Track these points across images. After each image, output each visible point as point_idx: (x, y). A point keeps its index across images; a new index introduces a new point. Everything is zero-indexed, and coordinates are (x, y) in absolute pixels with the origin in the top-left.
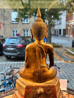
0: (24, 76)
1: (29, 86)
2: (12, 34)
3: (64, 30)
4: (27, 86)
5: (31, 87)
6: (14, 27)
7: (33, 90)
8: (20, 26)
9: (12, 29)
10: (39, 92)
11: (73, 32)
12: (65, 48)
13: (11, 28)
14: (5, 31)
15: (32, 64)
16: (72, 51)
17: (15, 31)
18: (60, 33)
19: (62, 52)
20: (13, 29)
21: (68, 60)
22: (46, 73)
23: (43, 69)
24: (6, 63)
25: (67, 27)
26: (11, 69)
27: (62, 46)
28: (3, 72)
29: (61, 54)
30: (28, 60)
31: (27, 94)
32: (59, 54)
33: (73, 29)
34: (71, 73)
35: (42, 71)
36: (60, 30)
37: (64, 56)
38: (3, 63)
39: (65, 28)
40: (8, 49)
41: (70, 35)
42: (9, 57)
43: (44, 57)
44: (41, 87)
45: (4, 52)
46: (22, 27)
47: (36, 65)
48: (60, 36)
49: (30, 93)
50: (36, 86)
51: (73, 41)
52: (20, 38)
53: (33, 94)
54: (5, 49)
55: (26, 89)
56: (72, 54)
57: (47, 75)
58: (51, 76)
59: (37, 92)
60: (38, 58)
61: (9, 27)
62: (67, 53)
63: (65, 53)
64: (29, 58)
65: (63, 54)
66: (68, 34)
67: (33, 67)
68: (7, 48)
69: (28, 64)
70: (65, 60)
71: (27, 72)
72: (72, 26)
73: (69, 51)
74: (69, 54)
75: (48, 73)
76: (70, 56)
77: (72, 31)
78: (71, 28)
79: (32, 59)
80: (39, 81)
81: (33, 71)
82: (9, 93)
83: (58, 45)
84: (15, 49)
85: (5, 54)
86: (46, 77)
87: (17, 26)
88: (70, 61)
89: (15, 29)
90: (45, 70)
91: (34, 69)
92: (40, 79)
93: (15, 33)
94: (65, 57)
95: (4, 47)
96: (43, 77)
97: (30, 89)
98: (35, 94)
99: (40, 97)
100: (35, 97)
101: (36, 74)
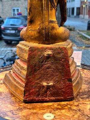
0: (27, 36)
1: (34, 48)
2: (11, 13)
3: (78, 9)
4: (30, 48)
5: (37, 49)
6: (14, 4)
7: (39, 53)
8: (22, 4)
9: (12, 8)
10: (47, 54)
11: (89, 11)
12: (78, 31)
13: (10, 5)
14: (3, 10)
15: (37, 18)
16: (87, 34)
17: (16, 10)
18: (73, 13)
19: (74, 37)
20: (14, 7)
21: (81, 46)
22: (55, 31)
23: (52, 24)
24: (6, 49)
25: (82, 5)
26: (12, 53)
27: (75, 29)
28: (2, 57)
29: (74, 39)
30: (32, 13)
31: (31, 57)
32: (71, 39)
33: (89, 7)
34: (85, 60)
35: (50, 28)
36: (73, 9)
37: (77, 41)
38: (3, 49)
39: (79, 6)
40: (8, 32)
41: (85, 16)
42: (9, 42)
43: (53, 9)
44: (49, 49)
45: (3, 36)
46: (25, 4)
47: (42, 19)
48: (73, 16)
49: (35, 56)
50: (42, 48)
51: (89, 21)
52: (22, 18)
53: (39, 57)
54: (4, 31)
55: (29, 51)
56: (86, 38)
57: (57, 34)
58: (63, 36)
59: (44, 55)
60: (45, 9)
61: (9, 5)
62: (80, 37)
63: (78, 37)
64: (32, 10)
65: (76, 38)
66: (82, 14)
67: (39, 23)
68: (6, 31)
69: (32, 18)
70: (78, 45)
71: (31, 30)
72: (88, 4)
73: (84, 34)
74: (84, 38)
75: (58, 31)
76: (84, 41)
77: (88, 9)
78: (87, 6)
79: (37, 10)
80: (47, 42)
81: (39, 28)
82: (9, 68)
83: (70, 27)
84: (17, 31)
85: (4, 38)
86: (56, 37)
87: (18, 3)
88: (84, 47)
89: (16, 7)
90: (55, 26)
91: (40, 25)
92: (47, 38)
93: (16, 13)
94: (78, 43)
95: (2, 29)
96: (52, 36)
97: (34, 51)
98: (41, 58)
99: (48, 62)
100: (41, 61)
101: (42, 32)
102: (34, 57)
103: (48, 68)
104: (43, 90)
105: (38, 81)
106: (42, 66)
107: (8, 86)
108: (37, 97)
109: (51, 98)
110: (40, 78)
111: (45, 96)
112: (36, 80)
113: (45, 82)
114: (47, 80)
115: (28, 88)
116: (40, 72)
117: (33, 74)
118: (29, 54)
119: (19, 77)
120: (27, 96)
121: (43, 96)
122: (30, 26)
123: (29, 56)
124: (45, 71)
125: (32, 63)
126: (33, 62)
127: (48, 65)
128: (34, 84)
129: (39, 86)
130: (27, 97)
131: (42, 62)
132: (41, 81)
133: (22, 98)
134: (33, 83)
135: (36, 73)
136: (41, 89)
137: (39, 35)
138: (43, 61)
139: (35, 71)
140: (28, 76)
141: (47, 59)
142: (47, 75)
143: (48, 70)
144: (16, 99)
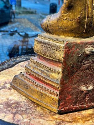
4: (67, 44)
5: (75, 45)
7: (78, 50)
19: (37, 21)
31: (68, 56)
32: (34, 23)
44: (89, 44)
49: (73, 54)
50: (81, 43)
51: (51, 4)
53: (78, 55)
71: (66, 19)
81: (79, 16)
83: (31, 10)
91: (81, 12)
97: (72, 48)
98: (80, 56)
99: (88, 60)
100: (81, 60)
101: (83, 21)
102: (72, 56)
103: (88, 69)
104: (82, 96)
105: (76, 85)
106: (81, 67)
107: (25, 92)
108: (74, 106)
109: (90, 105)
110: (78, 82)
111: (83, 103)
112: (73, 85)
113: (84, 86)
114: (86, 83)
115: (63, 96)
116: (78, 74)
117: (70, 77)
118: (66, 53)
119: (45, 81)
120: (62, 105)
121: (81, 103)
122: (66, 14)
123: (65, 55)
124: (85, 72)
125: (69, 64)
126: (71, 62)
127: (88, 65)
128: (71, 90)
129: (76, 92)
130: (62, 107)
131: (81, 62)
132: (79, 86)
133: (55, 108)
134: (70, 88)
135: (74, 75)
136: (79, 95)
137: (78, 25)
138: (83, 60)
139: (72, 74)
140: (63, 81)
141: (88, 57)
142: (87, 76)
143: (87, 71)
144: (43, 109)
